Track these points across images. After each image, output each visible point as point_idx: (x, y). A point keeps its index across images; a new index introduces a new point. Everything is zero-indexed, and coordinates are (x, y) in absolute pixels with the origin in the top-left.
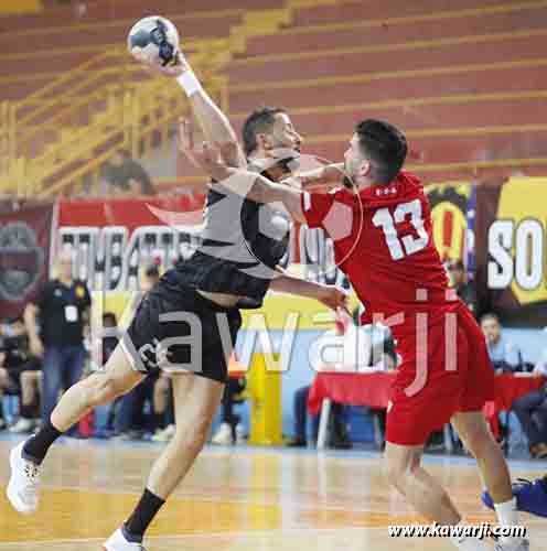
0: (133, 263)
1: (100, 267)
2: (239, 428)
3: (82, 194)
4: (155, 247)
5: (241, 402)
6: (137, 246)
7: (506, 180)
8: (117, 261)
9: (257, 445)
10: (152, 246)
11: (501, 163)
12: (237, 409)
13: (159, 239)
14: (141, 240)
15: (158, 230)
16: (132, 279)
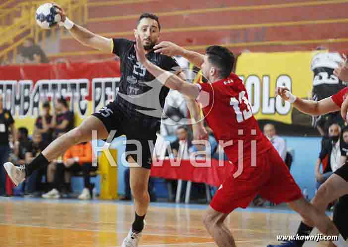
0: (36, 100)
1: (17, 102)
2: (94, 190)
3: (8, 63)
4: (48, 91)
5: (95, 176)
6: (38, 91)
7: (240, 54)
8: (27, 99)
9: (104, 200)
10: (46, 90)
11: (237, 45)
12: (92, 180)
13: (50, 87)
14: (40, 88)
15: (50, 82)
16: (35, 109)
